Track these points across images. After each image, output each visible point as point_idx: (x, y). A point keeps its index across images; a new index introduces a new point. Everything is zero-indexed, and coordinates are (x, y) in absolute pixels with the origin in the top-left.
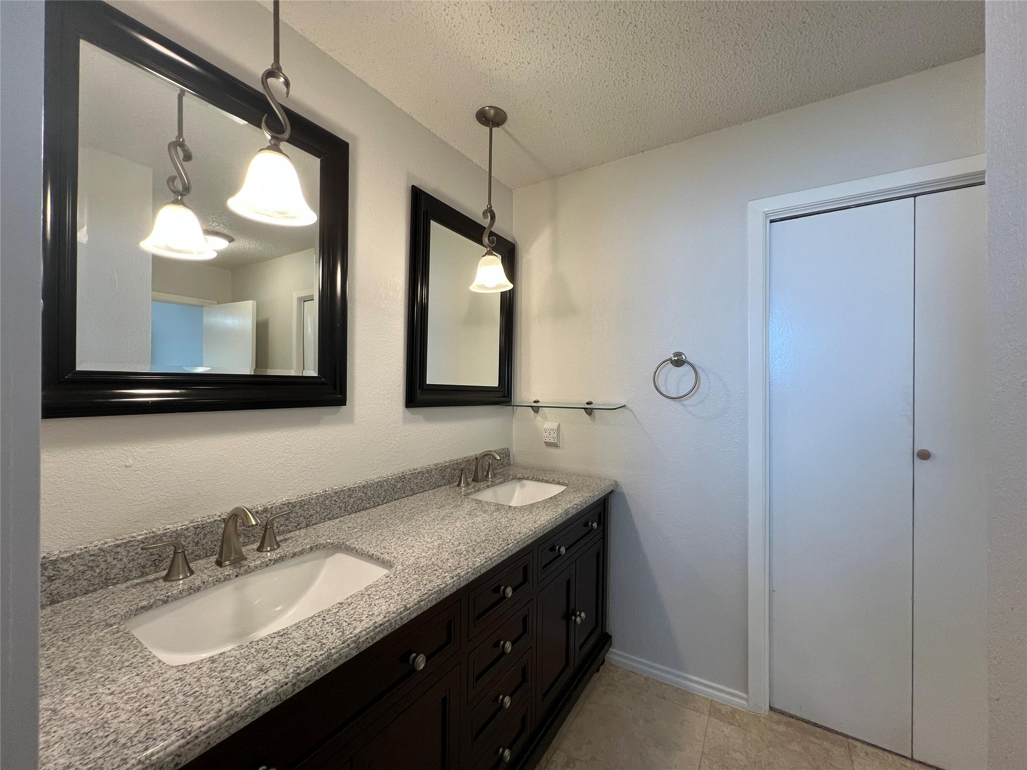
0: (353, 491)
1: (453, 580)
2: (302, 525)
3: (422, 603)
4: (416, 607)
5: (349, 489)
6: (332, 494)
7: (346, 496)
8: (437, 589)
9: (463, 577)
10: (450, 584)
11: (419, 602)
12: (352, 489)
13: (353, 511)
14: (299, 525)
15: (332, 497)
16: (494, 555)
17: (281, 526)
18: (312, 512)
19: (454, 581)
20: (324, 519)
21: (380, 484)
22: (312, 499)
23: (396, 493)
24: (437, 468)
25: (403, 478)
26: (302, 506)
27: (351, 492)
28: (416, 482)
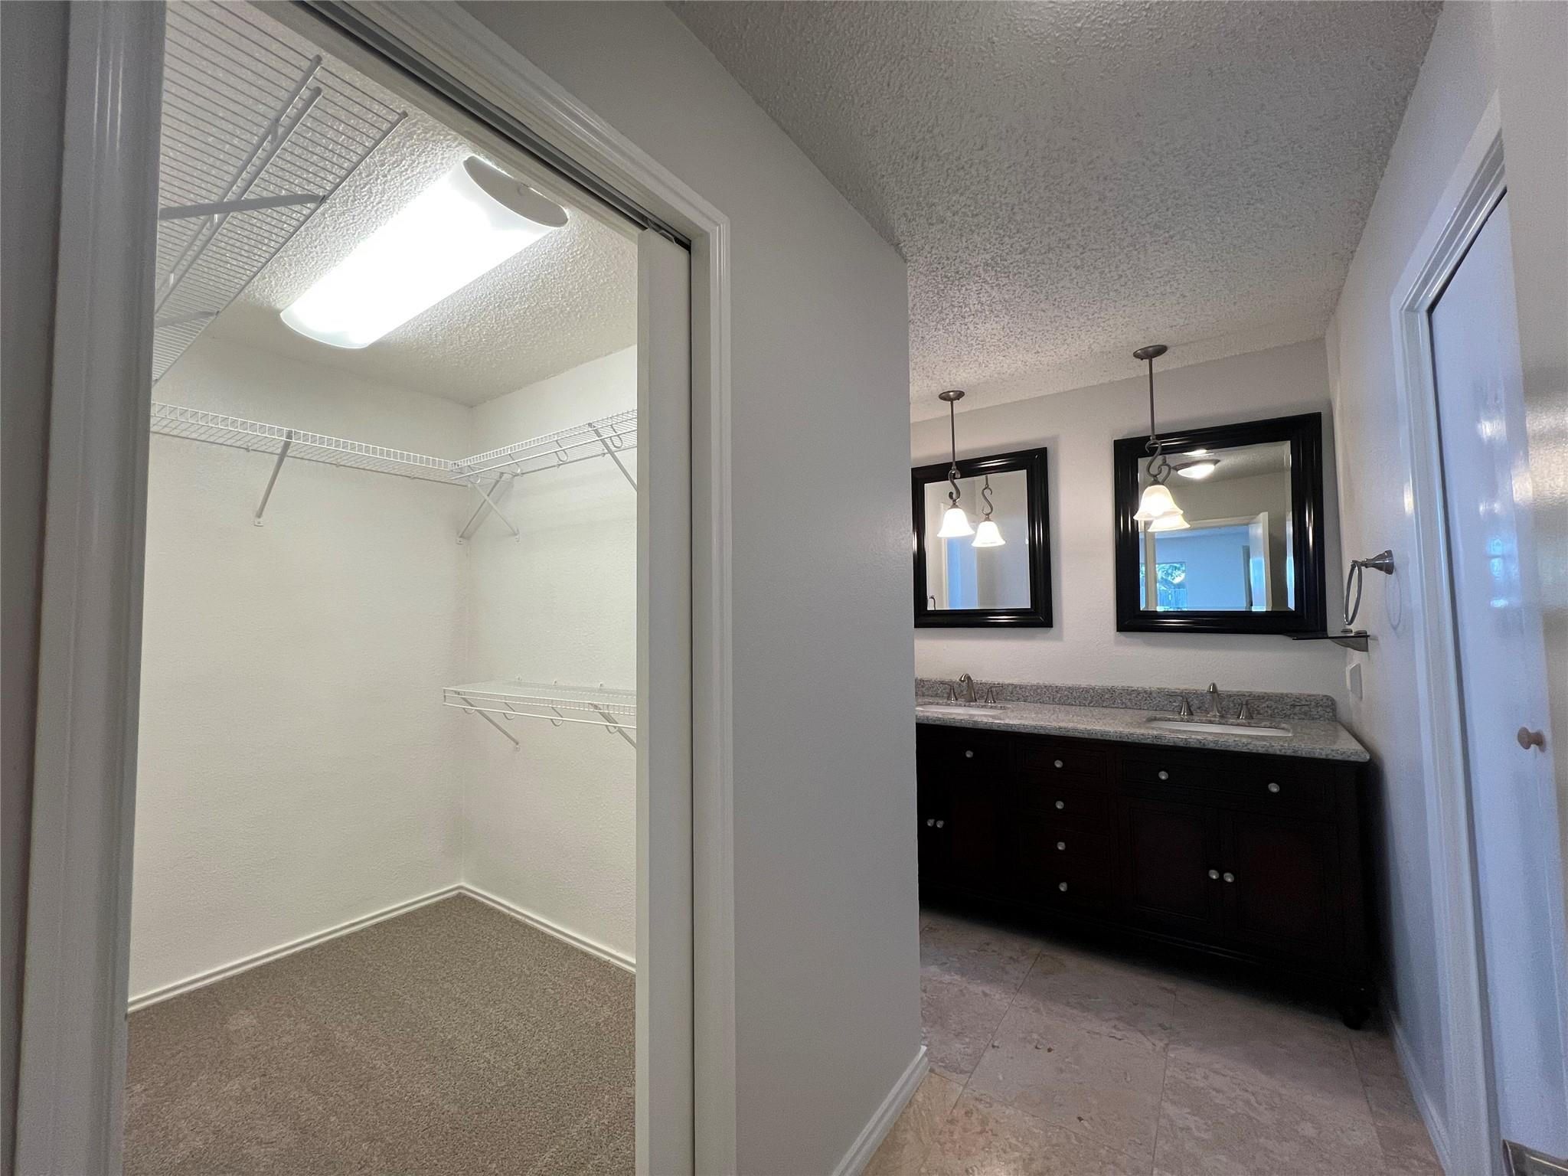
17: (1008, 696)
23: (1103, 701)
24: (1160, 691)
25: (1111, 691)
26: (1021, 688)
27: (1058, 689)
28: (1129, 697)
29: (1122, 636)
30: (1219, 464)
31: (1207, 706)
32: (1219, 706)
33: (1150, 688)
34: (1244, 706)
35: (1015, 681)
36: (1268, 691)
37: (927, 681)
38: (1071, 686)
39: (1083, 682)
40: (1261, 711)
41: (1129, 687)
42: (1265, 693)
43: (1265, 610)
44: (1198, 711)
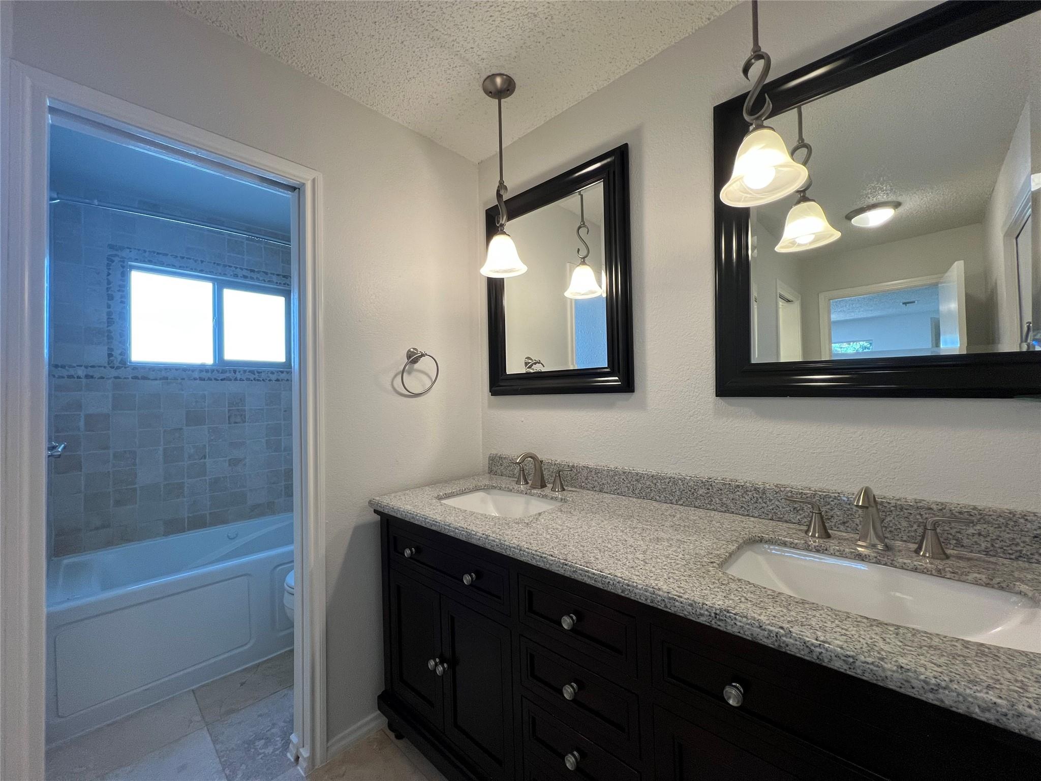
0: (641, 477)
1: (482, 535)
2: (597, 489)
3: (457, 530)
4: (453, 529)
5: (637, 474)
6: (621, 472)
7: (634, 479)
8: (469, 531)
9: (489, 540)
10: (478, 536)
11: (456, 528)
12: (639, 474)
13: (641, 497)
14: (594, 487)
15: (620, 475)
16: (527, 550)
17: (583, 482)
18: (605, 482)
19: (482, 537)
20: (613, 492)
21: (674, 481)
22: (604, 471)
23: (696, 499)
24: (778, 489)
25: (708, 484)
26: (596, 473)
27: (639, 477)
28: (731, 496)
29: (721, 401)
30: (900, 210)
31: (857, 521)
32: (878, 525)
33: (764, 483)
34: (929, 533)
35: (591, 464)
36: (981, 504)
37: (505, 458)
38: (654, 473)
39: (670, 470)
40: (966, 542)
41: (731, 480)
42: (975, 508)
43: (966, 353)
44: (842, 528)
